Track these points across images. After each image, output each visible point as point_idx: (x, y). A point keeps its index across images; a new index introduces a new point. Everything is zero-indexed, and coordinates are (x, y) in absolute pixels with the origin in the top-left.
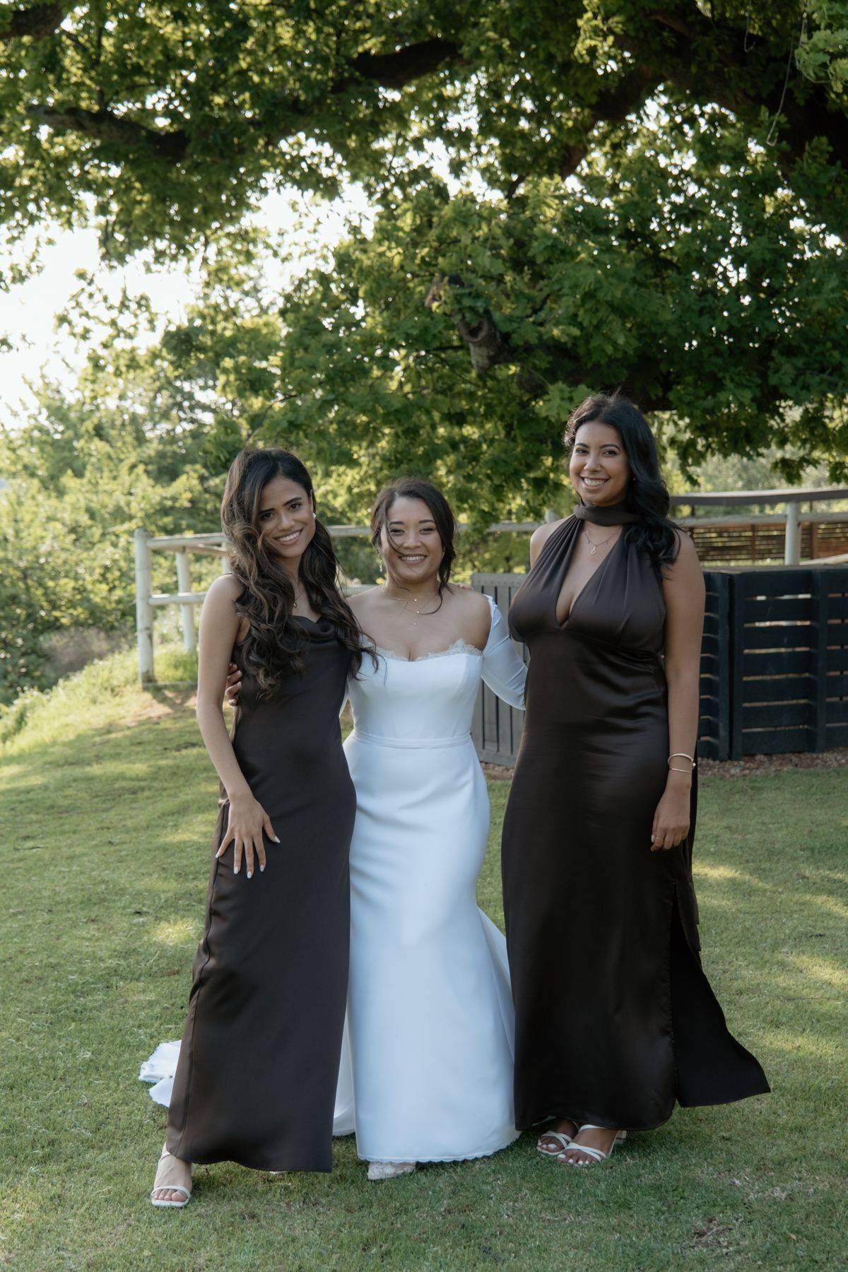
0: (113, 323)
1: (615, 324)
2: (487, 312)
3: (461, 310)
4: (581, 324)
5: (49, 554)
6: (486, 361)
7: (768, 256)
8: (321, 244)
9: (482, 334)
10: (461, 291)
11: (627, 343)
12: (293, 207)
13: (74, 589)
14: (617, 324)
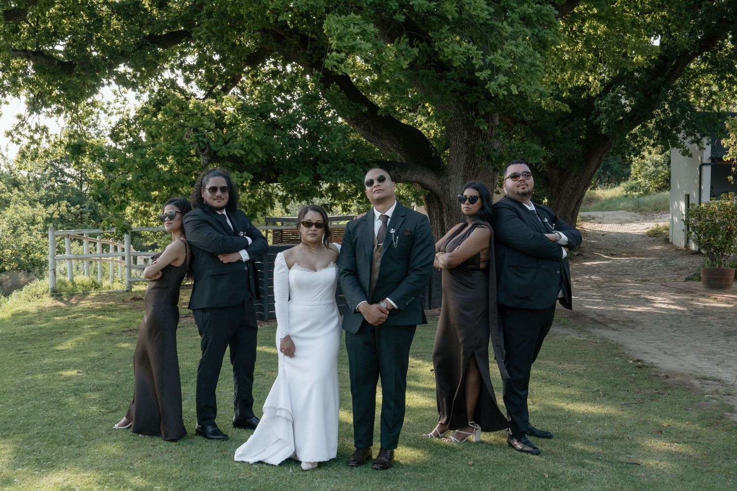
0: (32, 137)
1: (258, 149)
2: (208, 143)
3: (198, 142)
4: (245, 148)
6: (207, 162)
7: (316, 125)
8: (126, 109)
9: (206, 151)
10: (198, 135)
11: (263, 156)
12: (114, 92)
13: (11, 254)
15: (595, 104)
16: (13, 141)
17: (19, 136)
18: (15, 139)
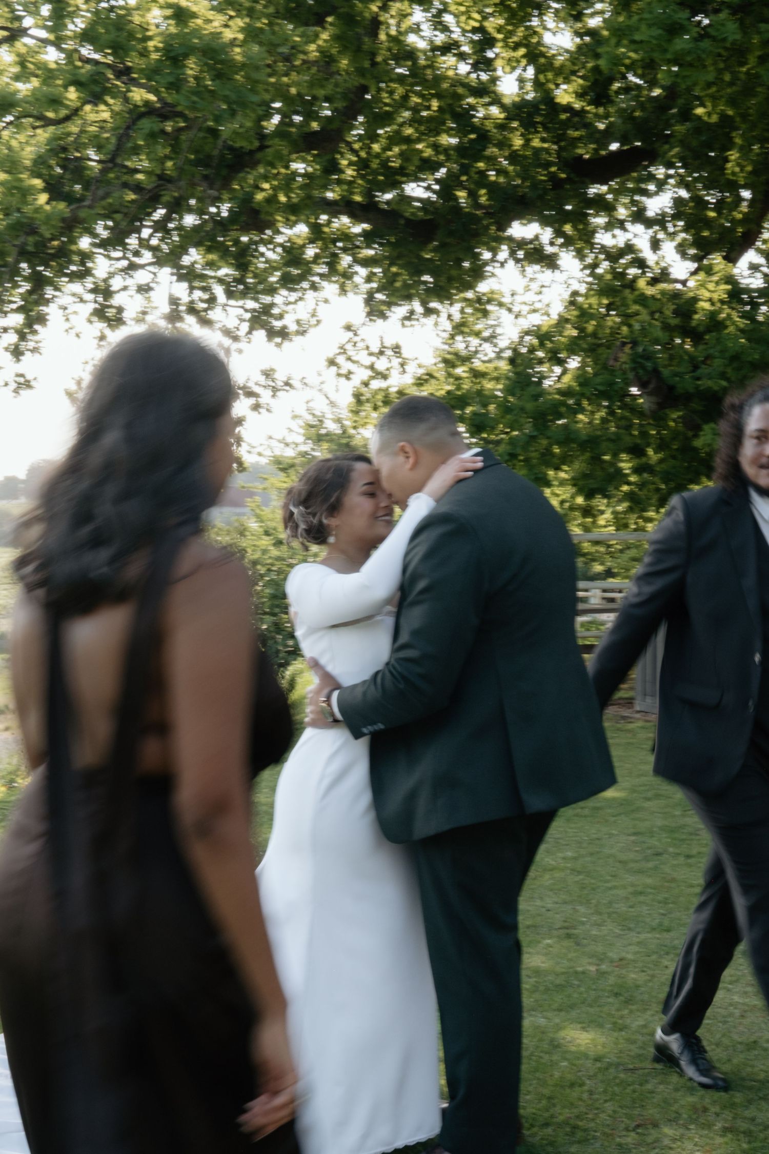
2: (655, 370)
3: (635, 368)
6: (655, 406)
16: (339, 375)
18: (343, 371)
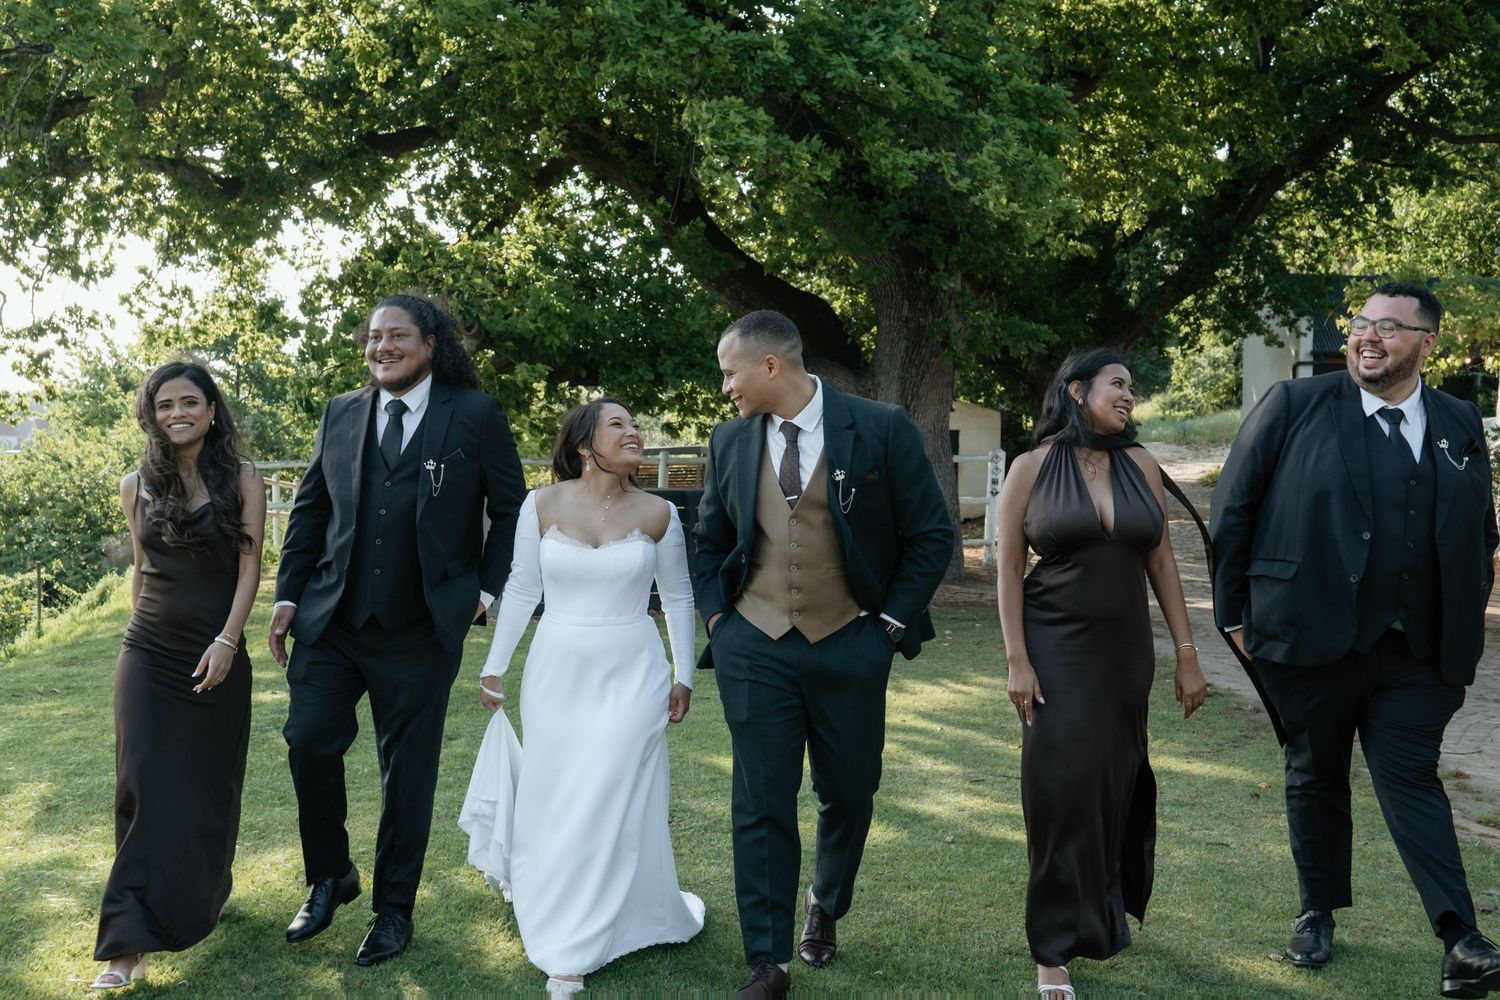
0: (164, 307)
3: (461, 313)
5: (105, 477)
6: (474, 348)
8: (323, 258)
9: (474, 330)
14: (563, 328)
15: (1117, 259)
16: (132, 313)
17: (141, 305)
18: (135, 310)
